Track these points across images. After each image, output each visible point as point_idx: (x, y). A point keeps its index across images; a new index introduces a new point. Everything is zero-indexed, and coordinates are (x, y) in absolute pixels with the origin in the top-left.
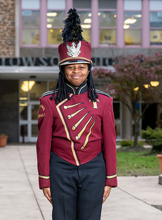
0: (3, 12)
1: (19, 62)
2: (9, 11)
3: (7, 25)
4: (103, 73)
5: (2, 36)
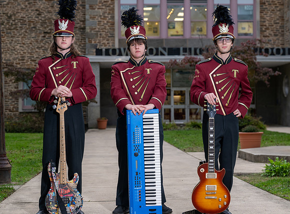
2: (109, 6)
5: (102, 29)
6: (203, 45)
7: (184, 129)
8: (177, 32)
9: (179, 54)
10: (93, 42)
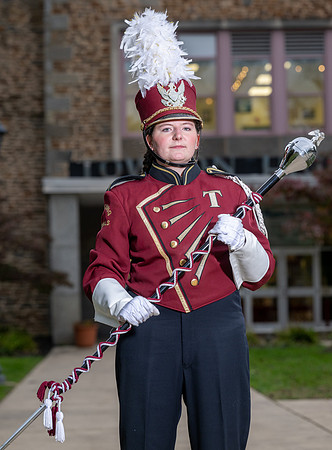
0: (86, 66)
1: (119, 168)
2: (98, 63)
3: (95, 93)
4: (291, 189)
5: (84, 116)
7: (274, 345)
8: (257, 120)
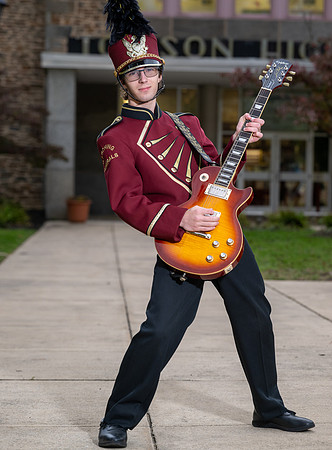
6: (312, 37)
7: (264, 228)
8: (258, 4)
9: (257, 54)
10: (62, 22)
